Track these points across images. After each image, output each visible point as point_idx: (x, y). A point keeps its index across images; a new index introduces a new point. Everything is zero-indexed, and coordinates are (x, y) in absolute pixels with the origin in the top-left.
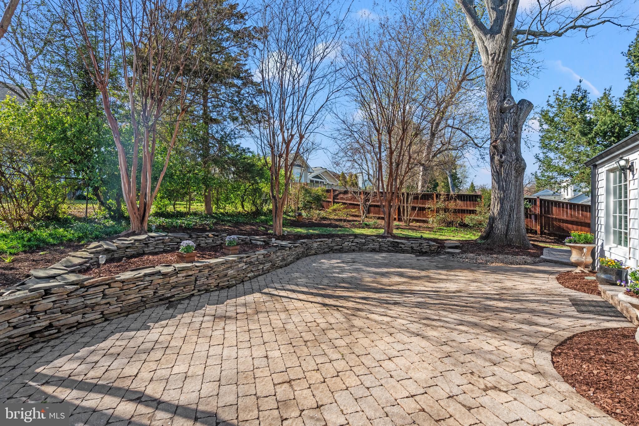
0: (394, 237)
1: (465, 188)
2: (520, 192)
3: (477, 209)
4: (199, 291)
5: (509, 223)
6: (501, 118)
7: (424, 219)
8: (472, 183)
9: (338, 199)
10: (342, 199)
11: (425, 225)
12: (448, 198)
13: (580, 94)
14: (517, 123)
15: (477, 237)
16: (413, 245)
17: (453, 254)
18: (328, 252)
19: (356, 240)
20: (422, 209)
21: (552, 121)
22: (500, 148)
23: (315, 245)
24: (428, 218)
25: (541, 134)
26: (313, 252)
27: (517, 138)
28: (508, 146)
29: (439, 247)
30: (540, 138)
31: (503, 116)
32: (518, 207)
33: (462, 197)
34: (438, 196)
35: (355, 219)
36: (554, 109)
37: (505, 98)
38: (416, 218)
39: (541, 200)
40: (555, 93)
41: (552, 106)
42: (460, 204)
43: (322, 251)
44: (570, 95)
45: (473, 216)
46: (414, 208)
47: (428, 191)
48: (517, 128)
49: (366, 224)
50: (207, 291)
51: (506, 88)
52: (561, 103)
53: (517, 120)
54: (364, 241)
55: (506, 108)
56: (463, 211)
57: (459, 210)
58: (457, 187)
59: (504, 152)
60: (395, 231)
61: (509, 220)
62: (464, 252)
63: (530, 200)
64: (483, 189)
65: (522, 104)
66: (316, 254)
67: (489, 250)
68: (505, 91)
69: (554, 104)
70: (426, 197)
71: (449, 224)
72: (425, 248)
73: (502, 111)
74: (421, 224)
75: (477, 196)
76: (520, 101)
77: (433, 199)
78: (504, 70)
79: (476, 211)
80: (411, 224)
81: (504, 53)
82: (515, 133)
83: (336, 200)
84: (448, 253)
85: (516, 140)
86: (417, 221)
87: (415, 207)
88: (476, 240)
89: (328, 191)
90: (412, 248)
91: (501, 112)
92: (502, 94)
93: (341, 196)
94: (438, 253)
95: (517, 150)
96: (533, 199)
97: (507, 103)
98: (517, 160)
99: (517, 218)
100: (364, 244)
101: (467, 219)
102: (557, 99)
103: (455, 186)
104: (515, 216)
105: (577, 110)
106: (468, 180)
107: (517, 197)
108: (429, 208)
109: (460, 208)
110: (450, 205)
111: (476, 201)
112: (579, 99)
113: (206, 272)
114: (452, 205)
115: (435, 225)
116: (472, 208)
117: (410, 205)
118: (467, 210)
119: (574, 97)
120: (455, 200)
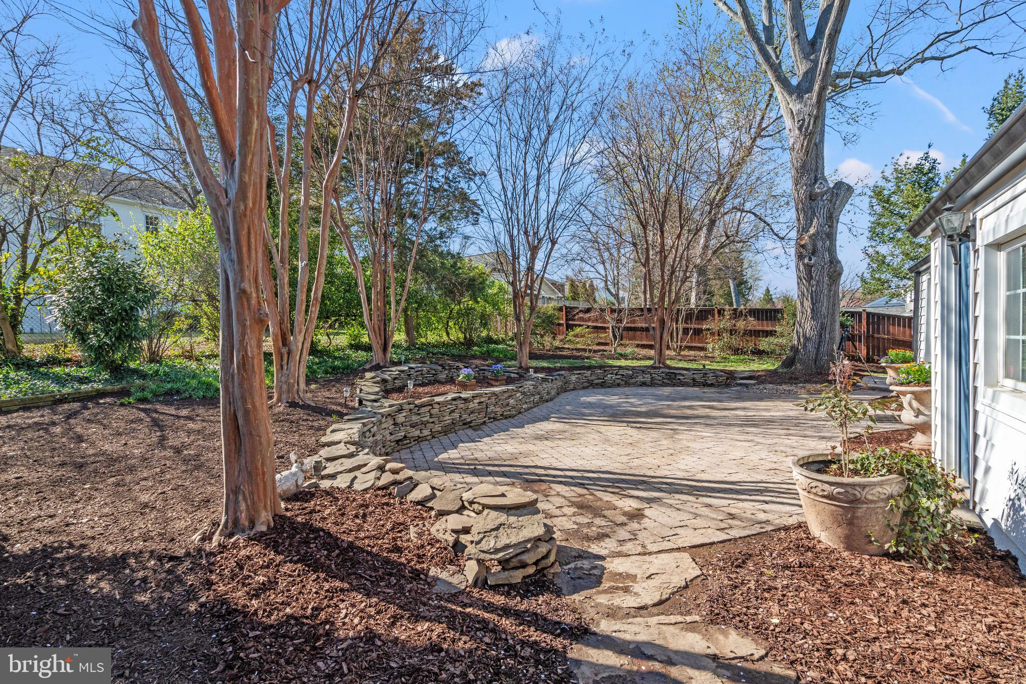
0: (669, 367)
1: (756, 299)
2: (834, 305)
3: (778, 329)
4: (489, 418)
5: (819, 345)
6: (811, 208)
7: (700, 345)
8: (768, 290)
9: (574, 320)
10: (582, 319)
11: (702, 354)
12: (735, 314)
13: (928, 164)
14: (831, 214)
15: (776, 367)
16: (695, 376)
17: (746, 385)
18: (587, 387)
19: (621, 372)
20: (698, 332)
21: (887, 201)
22: (810, 247)
23: (573, 378)
24: (707, 343)
25: (872, 219)
26: (572, 386)
27: (832, 234)
28: (820, 244)
29: (728, 379)
30: (870, 225)
31: (814, 204)
32: (831, 325)
33: (756, 313)
34: (721, 312)
35: (602, 348)
36: (890, 184)
37: (816, 180)
38: (689, 344)
39: (868, 314)
40: (894, 161)
41: (887, 180)
42: (753, 323)
43: (581, 386)
44: (914, 165)
45: (771, 339)
46: (686, 331)
47: (705, 306)
48: (831, 219)
49: (621, 355)
50: (495, 419)
51: (817, 167)
52: (900, 175)
53: (832, 210)
54: (631, 372)
55: (817, 194)
56: (757, 333)
57: (751, 331)
58: (744, 296)
59: (814, 253)
60: (668, 362)
61: (820, 342)
62: (759, 383)
63: (852, 314)
64: (787, 299)
65: (839, 188)
66: (574, 389)
67: (793, 380)
68: (817, 170)
69: (890, 177)
70: (704, 314)
71: (736, 351)
72: (711, 379)
73: (812, 197)
74: (697, 353)
75: (777, 311)
76: (836, 184)
77: (713, 316)
78: (815, 144)
79: (775, 331)
80: (682, 353)
81: (815, 122)
82: (829, 227)
83: (571, 322)
84: (741, 385)
85: (831, 236)
86: (691, 348)
87: (687, 329)
88: (776, 370)
89: (560, 309)
90: (694, 379)
91: (810, 199)
92: (812, 175)
93: (581, 315)
94: (727, 385)
95: (832, 250)
96: (856, 313)
97: (819, 188)
98: (831, 262)
99: (830, 338)
100: (631, 377)
101: (764, 344)
102: (896, 170)
103: (740, 294)
104: (827, 336)
105: (921, 187)
106: (761, 283)
107: (831, 311)
108: (708, 330)
109: (753, 328)
110: (738, 324)
111: (775, 317)
112: (925, 171)
113: (493, 400)
114: (741, 324)
115: (717, 353)
116: (769, 328)
117: (681, 326)
118: (763, 331)
119: (918, 169)
120: (746, 316)
